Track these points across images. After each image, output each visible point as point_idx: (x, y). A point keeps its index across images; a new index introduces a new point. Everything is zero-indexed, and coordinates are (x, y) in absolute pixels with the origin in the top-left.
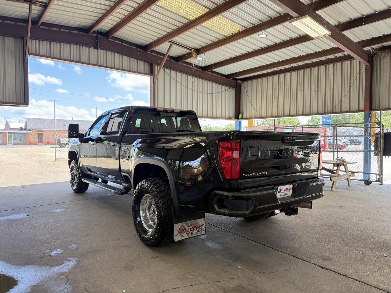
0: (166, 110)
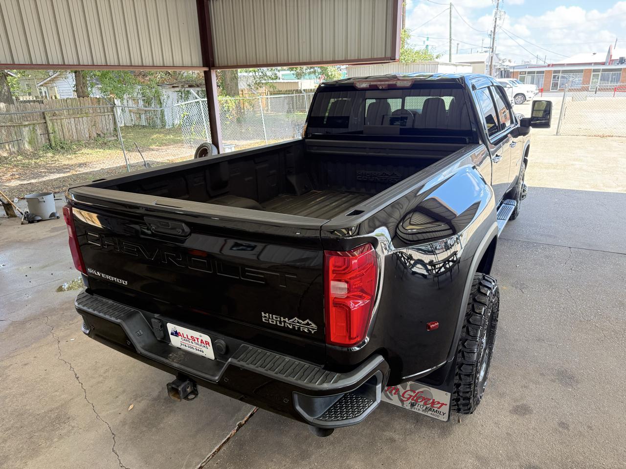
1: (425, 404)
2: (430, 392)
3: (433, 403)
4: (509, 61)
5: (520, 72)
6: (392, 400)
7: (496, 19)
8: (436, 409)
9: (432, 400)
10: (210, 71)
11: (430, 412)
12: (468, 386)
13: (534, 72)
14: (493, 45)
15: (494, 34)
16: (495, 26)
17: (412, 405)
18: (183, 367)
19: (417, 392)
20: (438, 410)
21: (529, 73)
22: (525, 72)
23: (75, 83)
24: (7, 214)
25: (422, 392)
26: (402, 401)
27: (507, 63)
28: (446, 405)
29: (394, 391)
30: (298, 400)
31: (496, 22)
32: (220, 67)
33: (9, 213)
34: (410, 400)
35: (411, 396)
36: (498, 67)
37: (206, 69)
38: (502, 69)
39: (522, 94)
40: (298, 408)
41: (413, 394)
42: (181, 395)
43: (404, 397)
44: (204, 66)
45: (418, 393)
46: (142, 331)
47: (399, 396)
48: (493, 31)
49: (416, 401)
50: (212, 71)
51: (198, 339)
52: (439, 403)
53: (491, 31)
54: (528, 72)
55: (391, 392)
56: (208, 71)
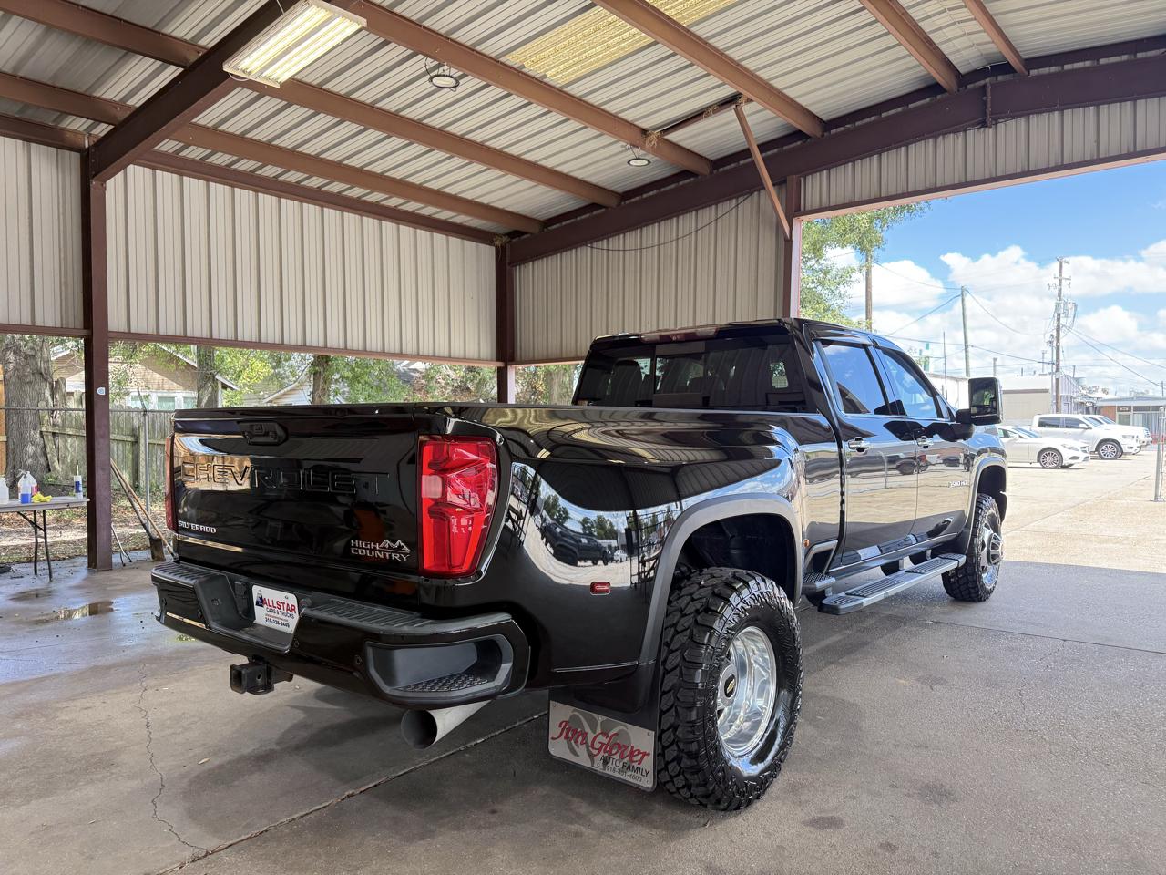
0: (668, 337)
1: (622, 757)
2: (627, 733)
3: (632, 754)
4: (1105, 391)
5: (1119, 407)
6: (578, 756)
7: (1059, 315)
8: (636, 765)
9: (630, 749)
10: (506, 368)
11: (629, 773)
12: (690, 729)
13: (1147, 408)
14: (1057, 358)
15: (1058, 340)
16: (1058, 326)
17: (606, 762)
18: (253, 639)
19: (610, 735)
20: (639, 766)
21: (1137, 409)
22: (1130, 407)
23: (311, 390)
24: (153, 557)
25: (616, 734)
26: (591, 756)
27: (1099, 394)
28: (649, 754)
29: (580, 739)
30: (374, 657)
31: (1059, 320)
32: (522, 362)
33: (156, 554)
34: (602, 753)
35: (603, 744)
36: (1079, 400)
37: (501, 364)
38: (1088, 405)
39: (1114, 441)
40: (373, 672)
41: (605, 741)
42: (244, 682)
43: (593, 748)
44: (498, 360)
45: (612, 736)
46: (222, 601)
47: (587, 748)
48: (1055, 335)
49: (610, 752)
50: (509, 367)
51: (283, 604)
52: (639, 752)
53: (1052, 335)
54: (1135, 407)
55: (576, 742)
56: (503, 368)
